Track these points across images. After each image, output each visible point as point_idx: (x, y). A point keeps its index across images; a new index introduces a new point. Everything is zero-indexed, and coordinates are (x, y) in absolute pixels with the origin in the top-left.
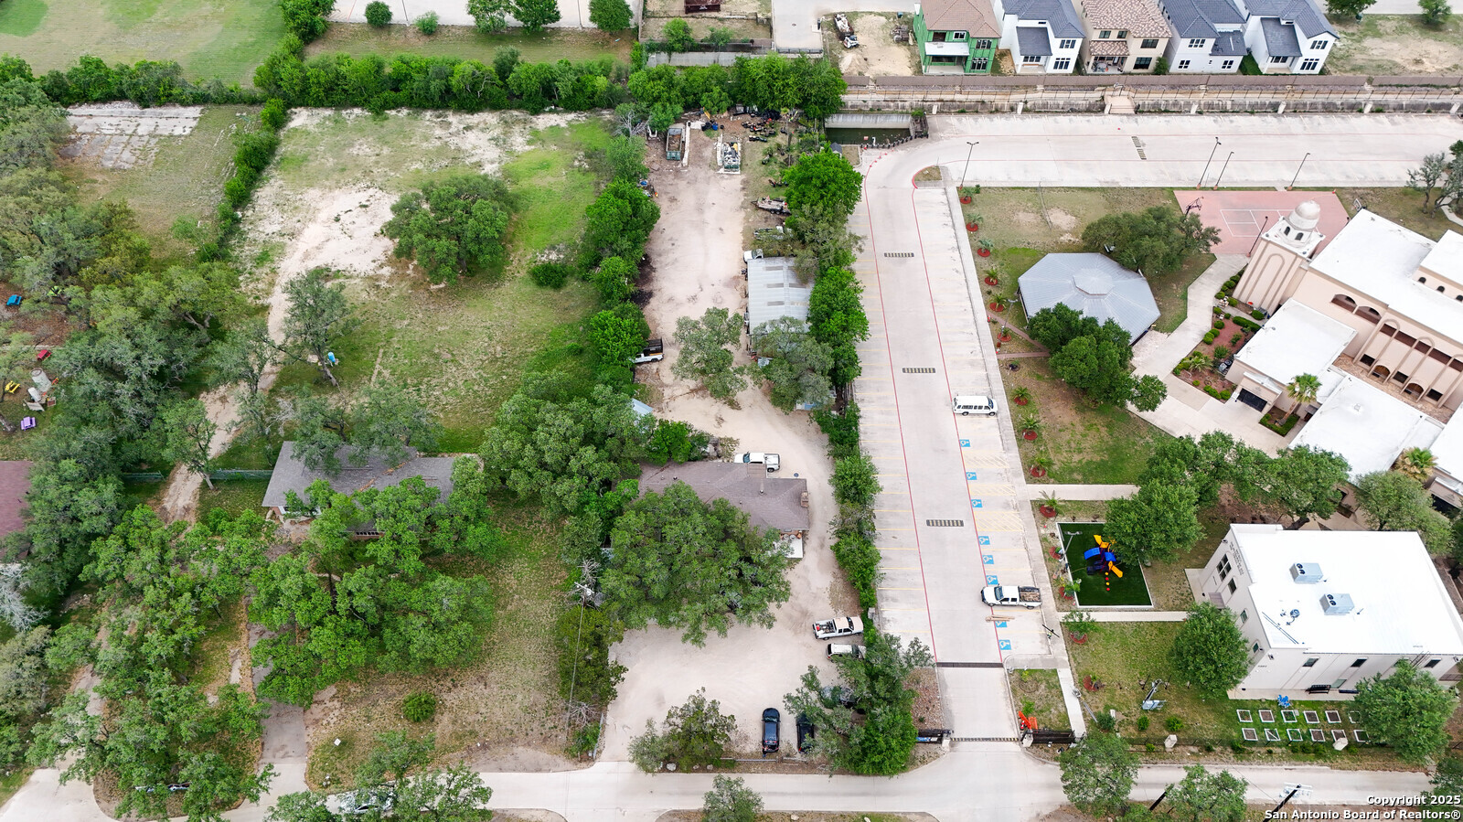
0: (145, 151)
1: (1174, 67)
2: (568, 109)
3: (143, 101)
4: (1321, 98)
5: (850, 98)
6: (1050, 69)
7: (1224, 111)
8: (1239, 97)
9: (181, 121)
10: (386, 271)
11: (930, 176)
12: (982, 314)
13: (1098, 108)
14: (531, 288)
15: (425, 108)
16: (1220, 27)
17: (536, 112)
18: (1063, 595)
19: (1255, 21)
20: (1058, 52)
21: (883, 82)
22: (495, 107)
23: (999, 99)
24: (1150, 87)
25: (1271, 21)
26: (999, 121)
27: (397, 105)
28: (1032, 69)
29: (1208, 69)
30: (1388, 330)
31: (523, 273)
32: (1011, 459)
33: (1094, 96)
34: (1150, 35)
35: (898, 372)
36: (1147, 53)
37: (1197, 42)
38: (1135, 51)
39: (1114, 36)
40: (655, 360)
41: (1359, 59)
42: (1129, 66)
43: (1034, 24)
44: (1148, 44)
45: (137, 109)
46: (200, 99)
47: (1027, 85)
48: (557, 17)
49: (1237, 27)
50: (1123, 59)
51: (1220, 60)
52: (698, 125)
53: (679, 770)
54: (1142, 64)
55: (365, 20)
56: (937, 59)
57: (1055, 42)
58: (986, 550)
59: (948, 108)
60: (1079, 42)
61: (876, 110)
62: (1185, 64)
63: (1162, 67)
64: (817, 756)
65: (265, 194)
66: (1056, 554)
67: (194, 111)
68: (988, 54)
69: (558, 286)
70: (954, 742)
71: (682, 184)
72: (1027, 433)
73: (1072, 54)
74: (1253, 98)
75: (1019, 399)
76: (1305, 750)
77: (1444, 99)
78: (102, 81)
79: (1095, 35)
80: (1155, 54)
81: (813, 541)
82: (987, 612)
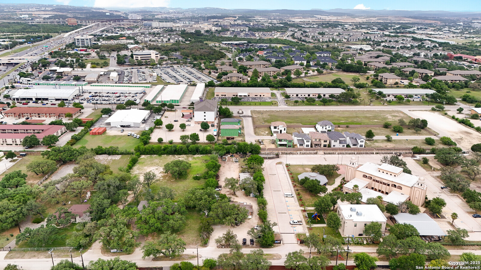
0: (109, 162)
1: (332, 146)
2: (201, 154)
3: (109, 154)
4: (365, 152)
5: (262, 152)
6: (305, 147)
7: (344, 154)
8: (346, 152)
9: (118, 157)
10: (162, 178)
11: (280, 163)
12: (291, 183)
13: (316, 153)
14: (193, 180)
15: (170, 154)
16: (341, 139)
17: (194, 154)
18: (307, 223)
19: (348, 138)
20: (306, 143)
21: (269, 149)
22: (185, 154)
23: (294, 152)
24: (327, 150)
25: (351, 138)
26: (294, 155)
27: (164, 154)
28: (301, 147)
29: (339, 147)
30: (374, 180)
31: (191, 178)
32: (297, 203)
33: (316, 151)
34: (325, 139)
35: (272, 191)
36: (325, 143)
37: (335, 141)
38: (323, 143)
39: (318, 140)
40: (220, 190)
41: (373, 146)
42: (322, 146)
43: (301, 138)
44: (325, 141)
45: (108, 156)
46: (122, 154)
47: (300, 150)
48: (199, 140)
49: (344, 139)
50: (321, 145)
51: (341, 145)
52: (229, 156)
53: (225, 247)
54: (325, 146)
55: (157, 141)
56: (281, 145)
57: (305, 141)
58: (291, 217)
59: (283, 154)
60: (310, 141)
61: (268, 154)
62: (334, 146)
63: (329, 146)
64: (254, 245)
65: (135, 168)
66: (306, 217)
67: (120, 156)
68: (291, 144)
69: (199, 180)
70: (283, 244)
71: (226, 165)
72: (300, 200)
73: (309, 144)
74: (350, 152)
75: (298, 194)
76: (358, 244)
77: (391, 152)
78: (102, 150)
79: (314, 140)
80: (327, 143)
81: (254, 215)
82: (291, 226)
